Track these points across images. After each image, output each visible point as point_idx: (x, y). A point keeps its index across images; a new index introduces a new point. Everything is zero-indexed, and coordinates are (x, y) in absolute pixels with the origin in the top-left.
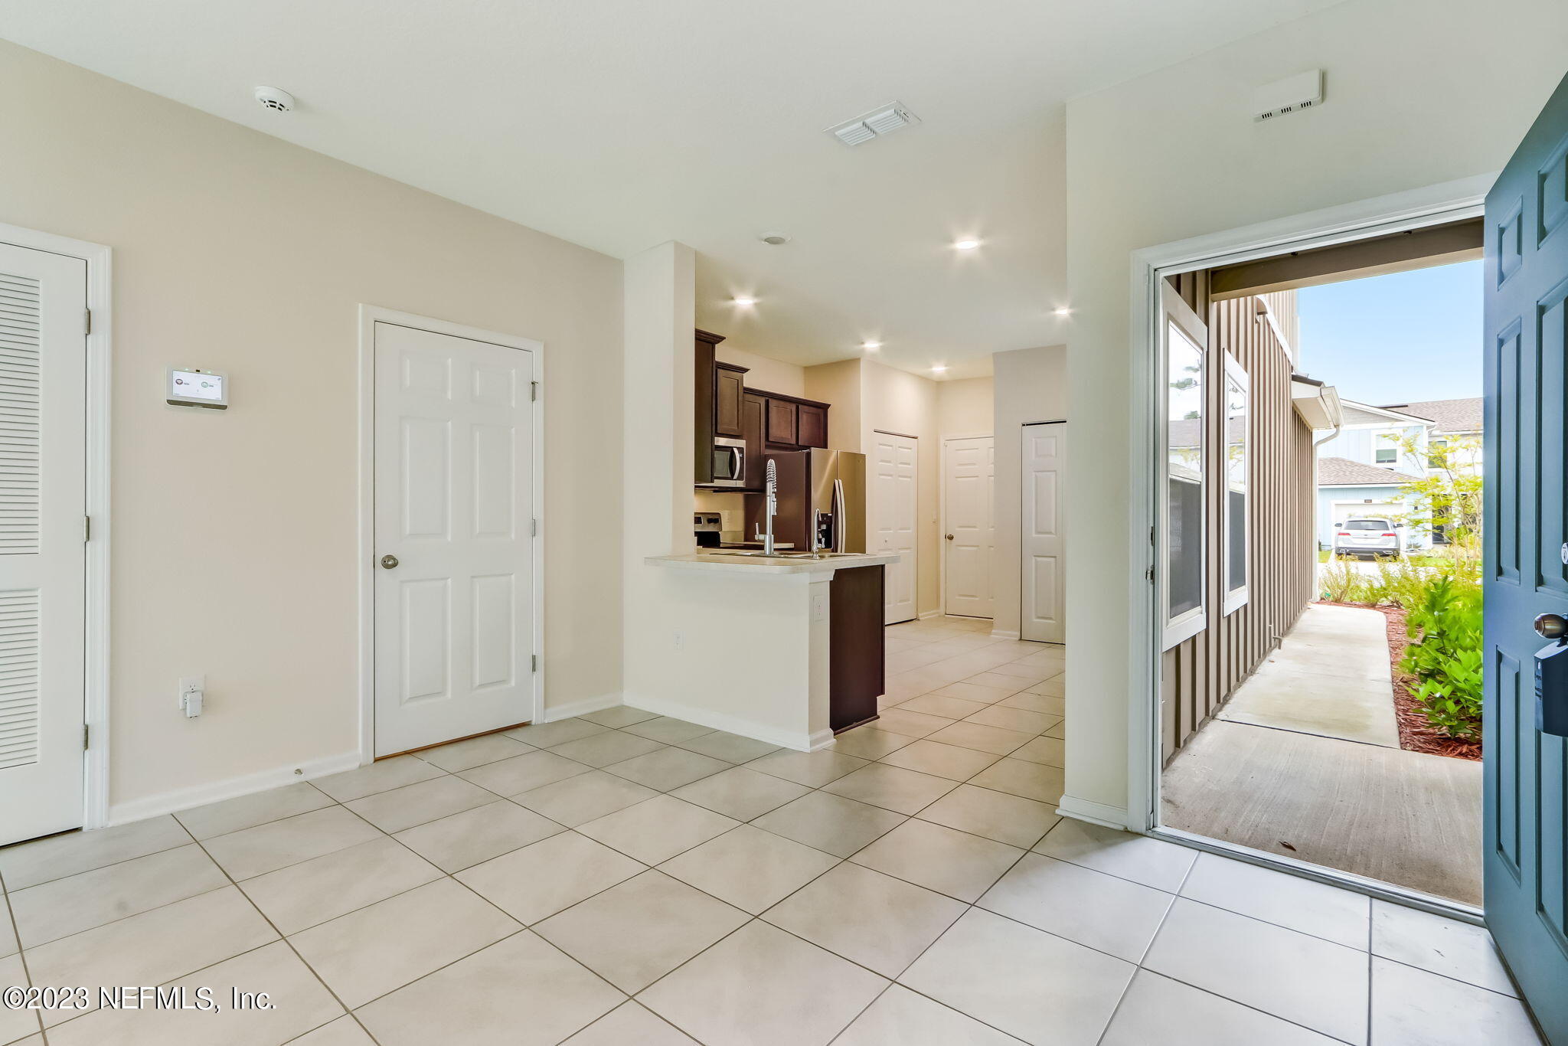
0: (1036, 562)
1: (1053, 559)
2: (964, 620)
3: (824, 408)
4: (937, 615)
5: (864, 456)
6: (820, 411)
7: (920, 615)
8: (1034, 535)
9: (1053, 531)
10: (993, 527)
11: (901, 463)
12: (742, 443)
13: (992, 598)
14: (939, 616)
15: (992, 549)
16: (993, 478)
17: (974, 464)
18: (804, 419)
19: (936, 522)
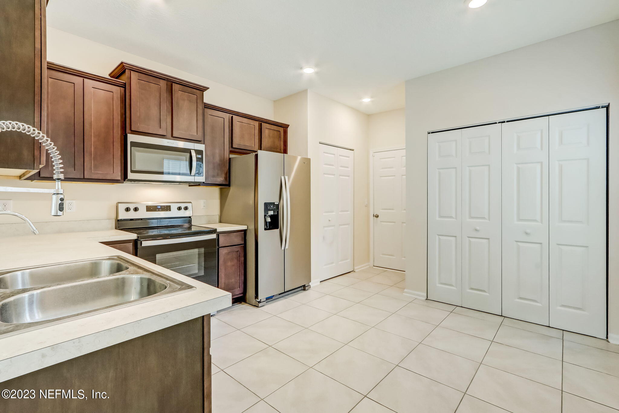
0: (439, 239)
1: (454, 238)
2: (387, 271)
3: (285, 127)
4: (369, 266)
5: (310, 159)
6: (282, 130)
7: (355, 268)
8: (438, 219)
9: (454, 216)
10: (405, 210)
11: (341, 167)
12: (201, 147)
13: (404, 257)
14: (370, 267)
15: (405, 224)
16: (405, 176)
17: (392, 168)
18: (266, 133)
19: (367, 206)
